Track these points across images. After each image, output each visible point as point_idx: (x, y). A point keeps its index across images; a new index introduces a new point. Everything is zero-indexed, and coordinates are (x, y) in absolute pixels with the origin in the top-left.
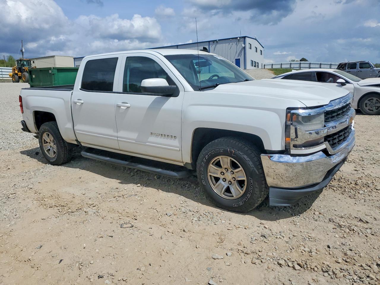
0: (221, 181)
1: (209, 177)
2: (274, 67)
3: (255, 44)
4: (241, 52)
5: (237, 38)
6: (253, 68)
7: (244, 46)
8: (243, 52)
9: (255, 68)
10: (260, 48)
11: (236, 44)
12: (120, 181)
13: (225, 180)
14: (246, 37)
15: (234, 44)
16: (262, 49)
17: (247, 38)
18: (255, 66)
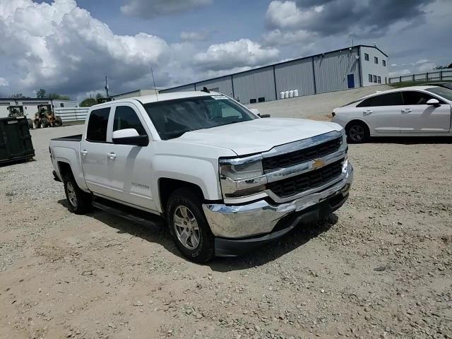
0: (185, 231)
1: (176, 227)
2: (392, 81)
3: (373, 53)
4: (354, 65)
5: (348, 49)
6: (373, 84)
7: (357, 57)
8: (357, 65)
9: (376, 84)
10: (381, 58)
11: (348, 56)
12: (118, 230)
13: (188, 230)
14: (359, 46)
15: (345, 56)
16: (385, 58)
17: (361, 47)
18: (376, 82)
